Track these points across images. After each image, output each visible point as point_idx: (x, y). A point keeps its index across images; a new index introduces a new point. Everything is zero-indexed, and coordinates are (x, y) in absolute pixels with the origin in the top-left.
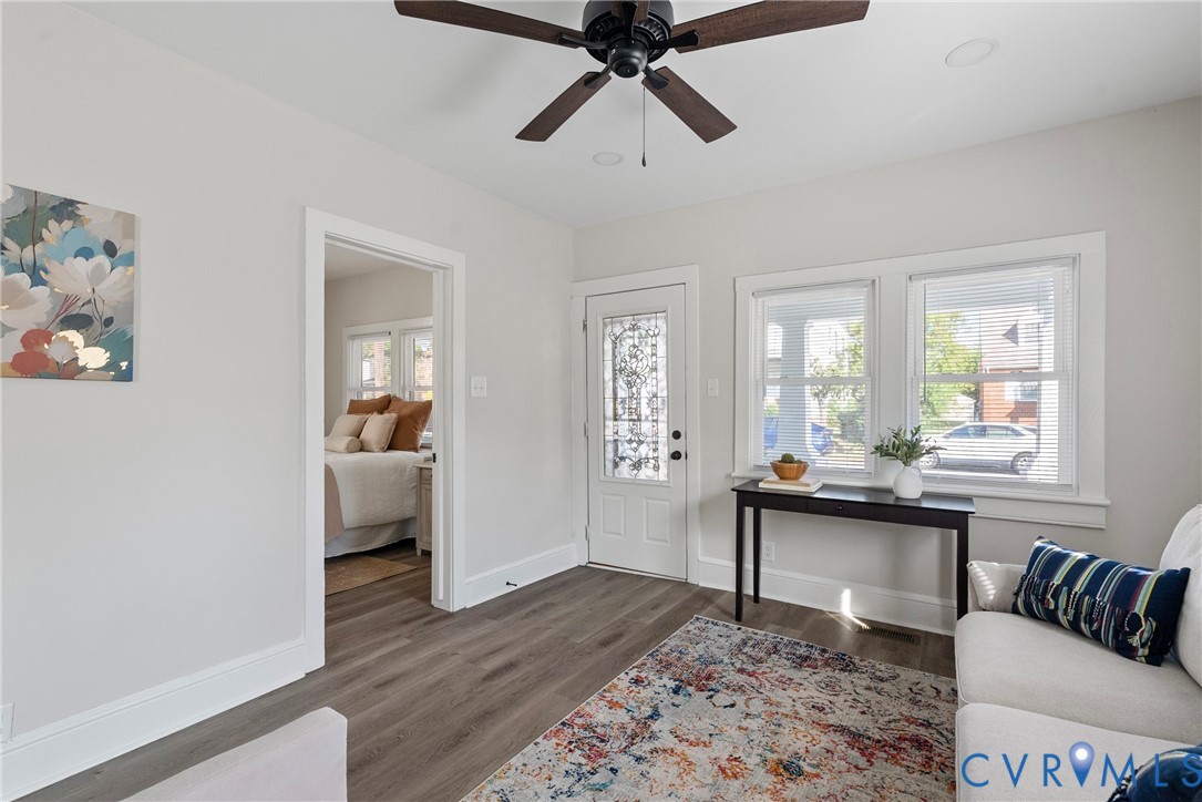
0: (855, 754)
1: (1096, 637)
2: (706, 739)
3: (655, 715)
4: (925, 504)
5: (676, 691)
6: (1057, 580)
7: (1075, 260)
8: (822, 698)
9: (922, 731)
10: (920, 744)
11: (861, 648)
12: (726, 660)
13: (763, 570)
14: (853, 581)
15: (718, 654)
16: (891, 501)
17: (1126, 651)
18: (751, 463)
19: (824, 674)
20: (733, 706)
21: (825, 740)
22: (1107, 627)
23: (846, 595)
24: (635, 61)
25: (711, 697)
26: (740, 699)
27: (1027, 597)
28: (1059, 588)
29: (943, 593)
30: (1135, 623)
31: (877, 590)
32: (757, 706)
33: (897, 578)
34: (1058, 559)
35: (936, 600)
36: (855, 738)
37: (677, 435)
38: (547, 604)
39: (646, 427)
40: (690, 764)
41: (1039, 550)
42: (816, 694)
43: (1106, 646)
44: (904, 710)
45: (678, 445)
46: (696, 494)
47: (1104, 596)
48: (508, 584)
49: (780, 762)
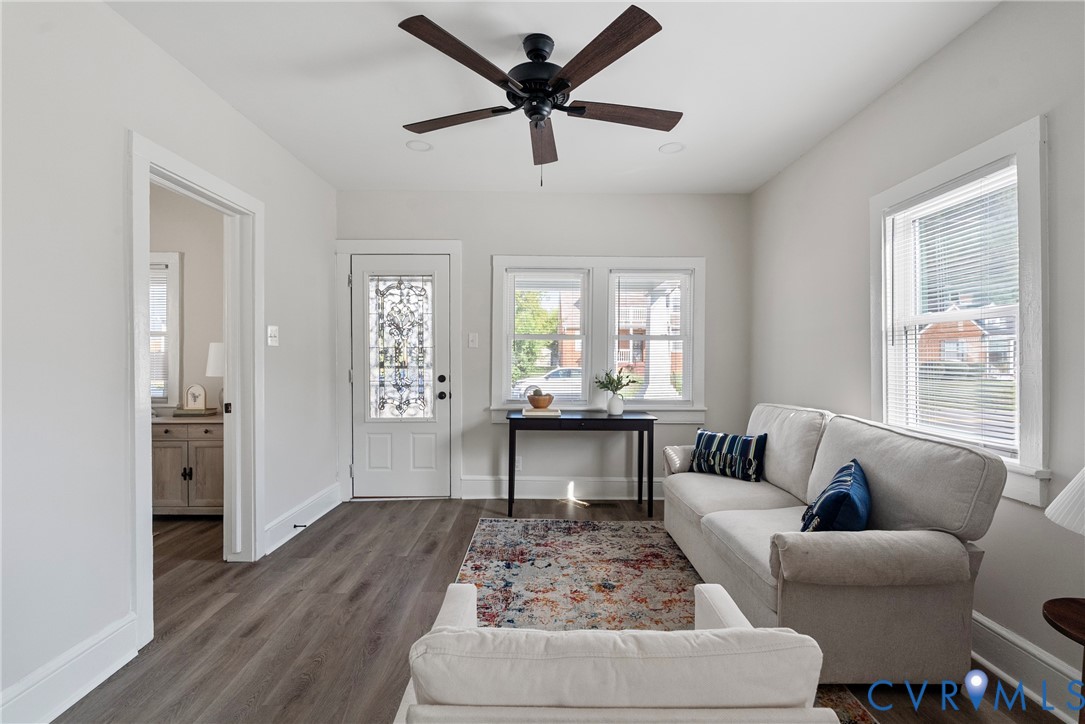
0: (630, 569)
1: (733, 475)
2: (550, 586)
3: (508, 584)
4: (624, 417)
5: (508, 566)
6: (714, 449)
7: (693, 272)
8: (595, 547)
9: (652, 550)
10: (657, 556)
11: (594, 517)
12: (524, 542)
13: (517, 478)
14: (575, 475)
15: (517, 538)
16: (605, 416)
17: (746, 478)
18: (504, 399)
19: (585, 535)
20: (550, 565)
21: (613, 568)
22: (738, 468)
23: (571, 486)
24: (545, 113)
25: (533, 564)
26: (552, 561)
27: (699, 460)
28: (715, 453)
29: (628, 474)
30: (750, 464)
31: (590, 479)
32: (563, 562)
33: (601, 470)
34: (712, 438)
35: (624, 479)
36: (626, 562)
37: (442, 379)
38: (347, 536)
39: (410, 374)
40: (553, 602)
41: (701, 435)
42: (589, 546)
43: (738, 478)
44: (637, 542)
45: (443, 387)
46: (459, 426)
47: (736, 453)
48: (295, 526)
49: (600, 585)
